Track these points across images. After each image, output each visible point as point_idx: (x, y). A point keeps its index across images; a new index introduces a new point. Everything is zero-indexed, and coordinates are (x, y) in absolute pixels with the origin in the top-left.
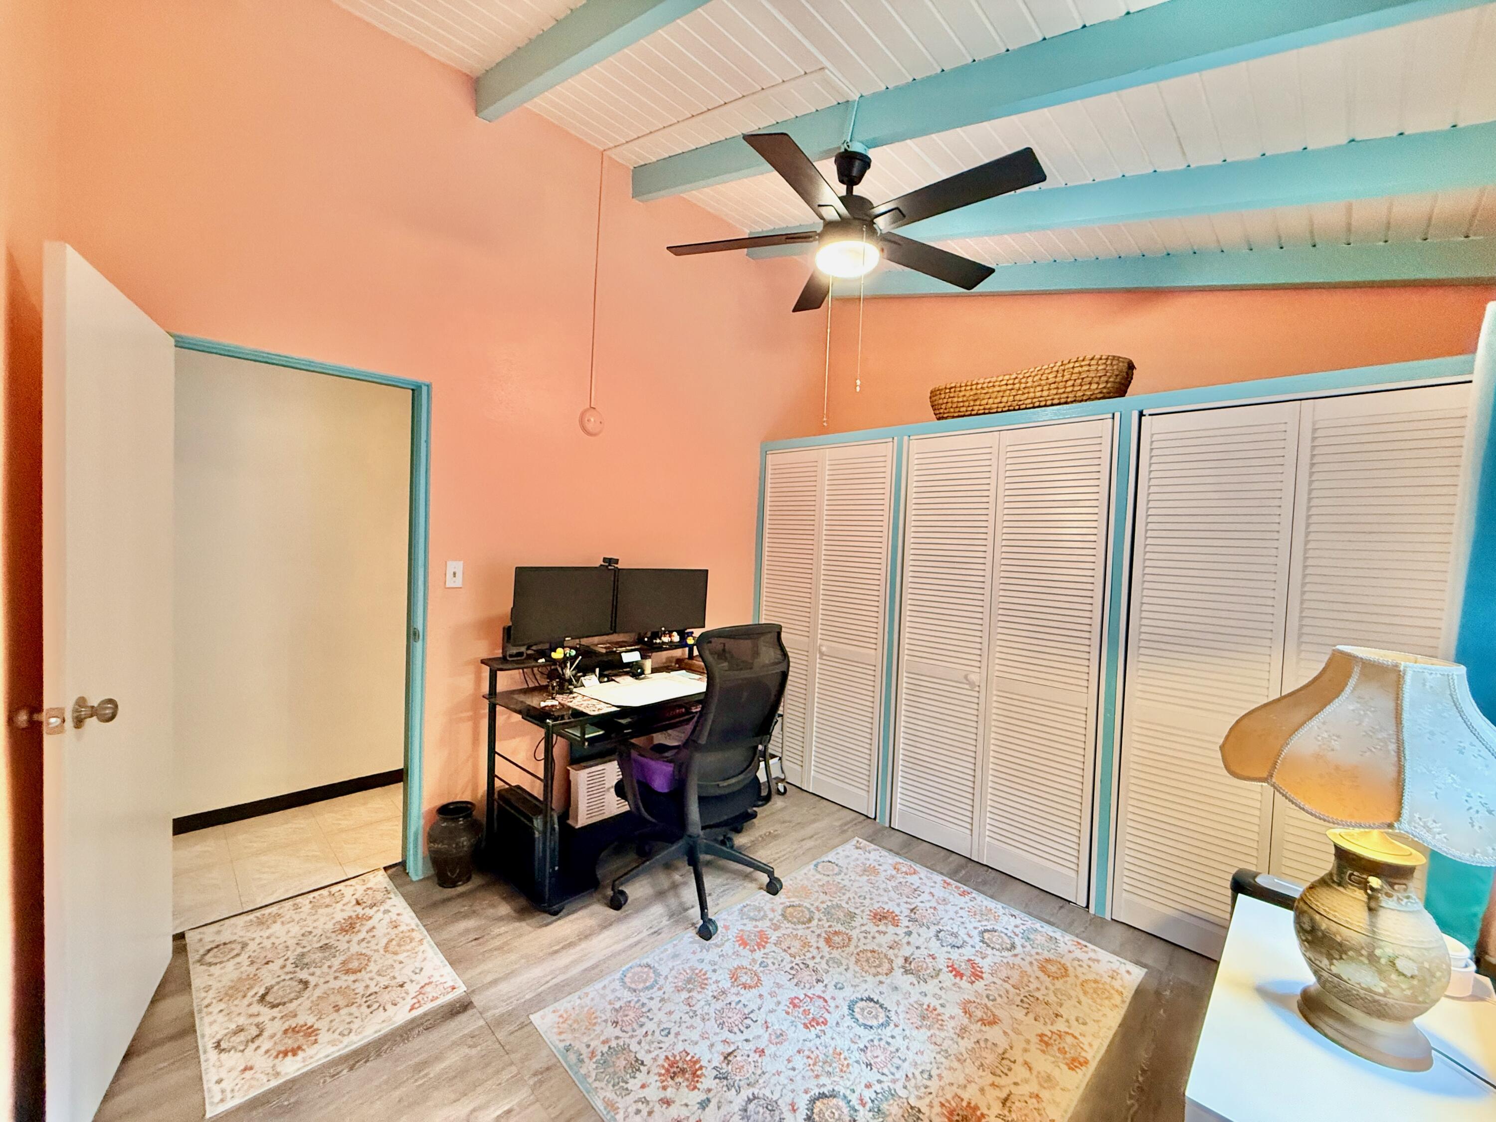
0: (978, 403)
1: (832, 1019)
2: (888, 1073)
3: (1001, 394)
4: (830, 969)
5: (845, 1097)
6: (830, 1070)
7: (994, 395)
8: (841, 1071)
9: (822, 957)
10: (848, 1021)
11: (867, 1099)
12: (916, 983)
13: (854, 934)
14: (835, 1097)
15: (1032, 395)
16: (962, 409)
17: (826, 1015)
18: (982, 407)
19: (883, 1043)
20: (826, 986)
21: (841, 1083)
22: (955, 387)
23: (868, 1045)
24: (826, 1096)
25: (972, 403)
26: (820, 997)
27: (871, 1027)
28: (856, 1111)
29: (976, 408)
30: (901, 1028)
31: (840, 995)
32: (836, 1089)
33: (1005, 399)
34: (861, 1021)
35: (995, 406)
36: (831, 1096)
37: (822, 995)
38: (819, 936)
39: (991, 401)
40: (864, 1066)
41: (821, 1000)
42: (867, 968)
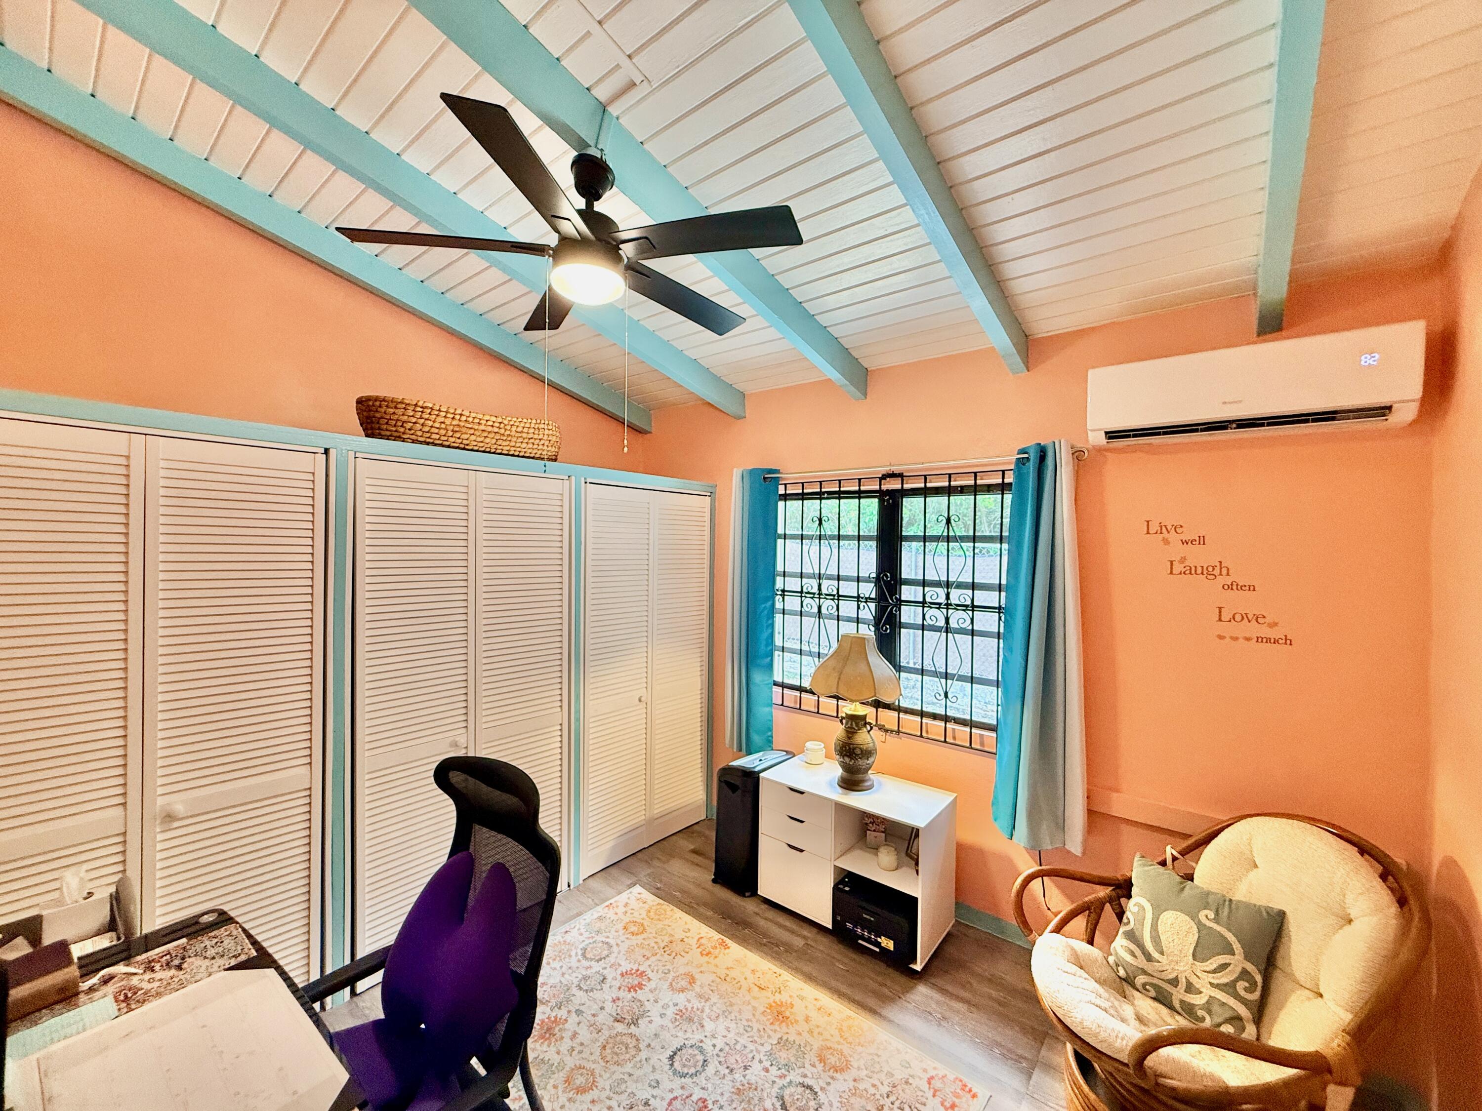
0: (458, 435)
1: (697, 1094)
2: (751, 1055)
3: (485, 434)
4: (629, 1091)
5: (781, 1088)
6: (756, 1099)
7: (477, 433)
8: (756, 1089)
9: (609, 1098)
10: (701, 1079)
11: (779, 1073)
12: (648, 1019)
13: (570, 1062)
14: (783, 1096)
15: (513, 444)
16: (434, 436)
17: (695, 1098)
18: (460, 441)
19: (721, 1054)
20: (653, 1096)
21: (768, 1091)
22: (432, 409)
23: (725, 1066)
24: (784, 1103)
25: (450, 434)
26: (670, 1104)
27: (705, 1061)
28: (791, 1081)
29: (452, 440)
30: (704, 1039)
31: (666, 1084)
32: (775, 1095)
33: (487, 440)
34: (699, 1068)
35: (475, 443)
36: (782, 1100)
37: (668, 1101)
38: (570, 1100)
39: (473, 437)
40: (747, 1072)
41: (674, 1102)
42: (628, 1056)
